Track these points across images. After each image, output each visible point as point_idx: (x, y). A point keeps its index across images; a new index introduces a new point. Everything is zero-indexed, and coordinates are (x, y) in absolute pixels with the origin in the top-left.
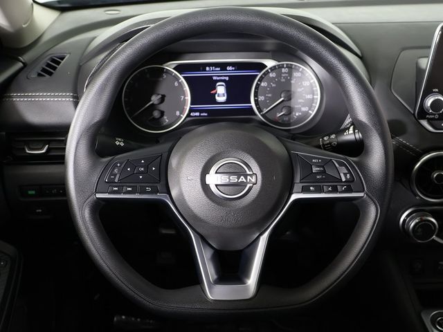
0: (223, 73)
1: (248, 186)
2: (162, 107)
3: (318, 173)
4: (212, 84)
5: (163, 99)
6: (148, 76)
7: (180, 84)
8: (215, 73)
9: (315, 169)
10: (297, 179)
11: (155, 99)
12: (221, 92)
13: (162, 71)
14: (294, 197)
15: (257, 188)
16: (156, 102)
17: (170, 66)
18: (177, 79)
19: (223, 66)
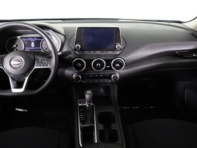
0: (34, 39)
1: (21, 64)
2: (17, 48)
3: (40, 62)
4: (30, 42)
5: (17, 46)
6: (13, 40)
7: (22, 42)
8: (31, 40)
9: (40, 61)
10: (36, 64)
11: (15, 46)
12: (33, 44)
13: (17, 39)
14: (34, 68)
15: (23, 65)
16: (15, 47)
17: (19, 37)
18: (21, 41)
19: (33, 38)
